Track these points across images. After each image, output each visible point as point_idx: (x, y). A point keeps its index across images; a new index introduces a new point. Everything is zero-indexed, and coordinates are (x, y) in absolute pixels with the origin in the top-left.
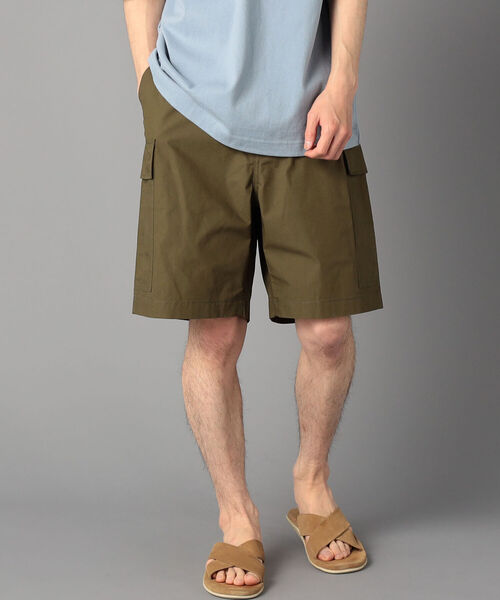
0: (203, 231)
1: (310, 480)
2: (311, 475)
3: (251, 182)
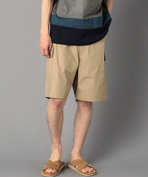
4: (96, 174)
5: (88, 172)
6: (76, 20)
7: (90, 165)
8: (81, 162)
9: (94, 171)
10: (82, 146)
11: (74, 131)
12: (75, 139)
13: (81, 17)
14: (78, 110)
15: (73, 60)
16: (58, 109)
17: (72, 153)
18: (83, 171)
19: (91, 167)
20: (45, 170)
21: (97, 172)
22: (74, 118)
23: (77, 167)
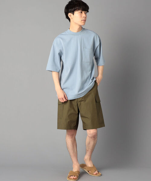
0: (69, 114)
1: (89, 160)
2: (89, 159)
3: (77, 105)
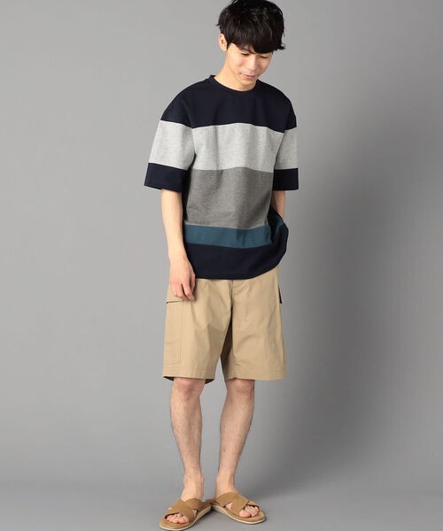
4: (265, 520)
5: (250, 517)
6: (224, 231)
7: (252, 503)
8: (236, 497)
9: (262, 515)
10: (236, 467)
11: (221, 440)
12: (223, 454)
13: (233, 226)
14: (229, 400)
15: (222, 305)
16: (188, 399)
17: (218, 481)
18: (242, 513)
19: (254, 506)
20: (166, 517)
21: (267, 515)
22: (220, 414)
23: (229, 506)
